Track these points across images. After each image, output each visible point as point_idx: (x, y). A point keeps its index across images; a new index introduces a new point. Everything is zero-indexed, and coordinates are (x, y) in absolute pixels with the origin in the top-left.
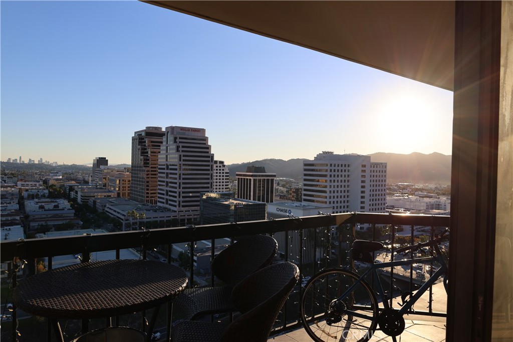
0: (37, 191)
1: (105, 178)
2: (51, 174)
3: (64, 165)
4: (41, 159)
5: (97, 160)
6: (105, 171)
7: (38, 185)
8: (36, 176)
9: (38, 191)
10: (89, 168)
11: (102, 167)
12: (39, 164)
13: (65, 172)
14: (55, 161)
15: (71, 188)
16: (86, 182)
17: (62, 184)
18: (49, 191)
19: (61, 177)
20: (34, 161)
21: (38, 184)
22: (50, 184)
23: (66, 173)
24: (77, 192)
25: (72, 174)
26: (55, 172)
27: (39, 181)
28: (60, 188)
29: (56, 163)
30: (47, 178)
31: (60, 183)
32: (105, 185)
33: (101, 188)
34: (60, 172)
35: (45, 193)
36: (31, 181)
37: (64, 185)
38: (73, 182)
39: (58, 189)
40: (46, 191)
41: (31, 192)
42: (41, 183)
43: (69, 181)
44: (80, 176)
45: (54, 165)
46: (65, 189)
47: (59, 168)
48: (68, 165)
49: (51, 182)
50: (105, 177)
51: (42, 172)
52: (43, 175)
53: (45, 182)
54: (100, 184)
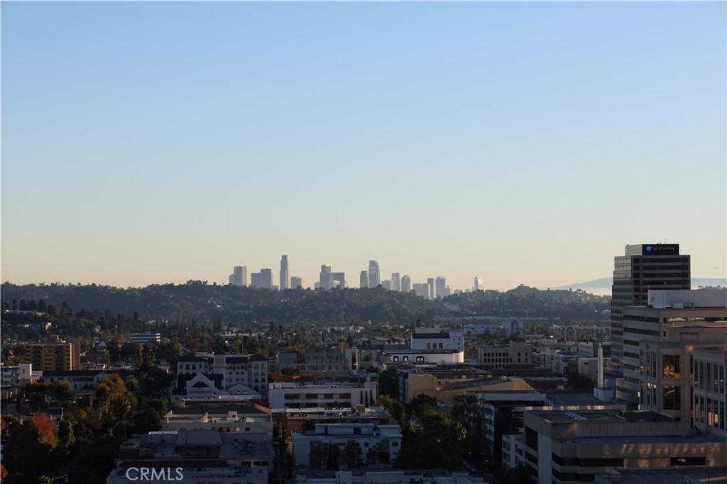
0: (348, 429)
1: (673, 361)
2: (416, 344)
3: (478, 292)
4: (373, 264)
5: (635, 260)
6: (676, 320)
7: (355, 401)
8: (349, 357)
9: (357, 431)
10: (597, 303)
11: (657, 298)
12: (363, 290)
13: (481, 331)
14: (435, 277)
15: (508, 416)
16: (581, 384)
17: (464, 392)
18: (406, 433)
19: (461, 357)
20: (340, 276)
21: (355, 392)
22: (411, 395)
23: (486, 337)
24: (532, 438)
25: (516, 338)
26: (436, 330)
27: (363, 381)
28: (456, 413)
29: (441, 281)
30: (400, 365)
31: (458, 386)
32: (673, 400)
33: (653, 417)
34: (458, 328)
35: (387, 440)
36: (329, 379)
37: (471, 399)
38: (518, 383)
39: (447, 421)
40: (392, 432)
41: (326, 434)
42: (371, 387)
43: (497, 375)
44: (550, 352)
45: (432, 294)
46: (480, 420)
47: (456, 308)
48: (494, 293)
49: (417, 384)
50: (670, 352)
51: (379, 331)
52: (381, 347)
53: (390, 383)
54: (649, 397)
